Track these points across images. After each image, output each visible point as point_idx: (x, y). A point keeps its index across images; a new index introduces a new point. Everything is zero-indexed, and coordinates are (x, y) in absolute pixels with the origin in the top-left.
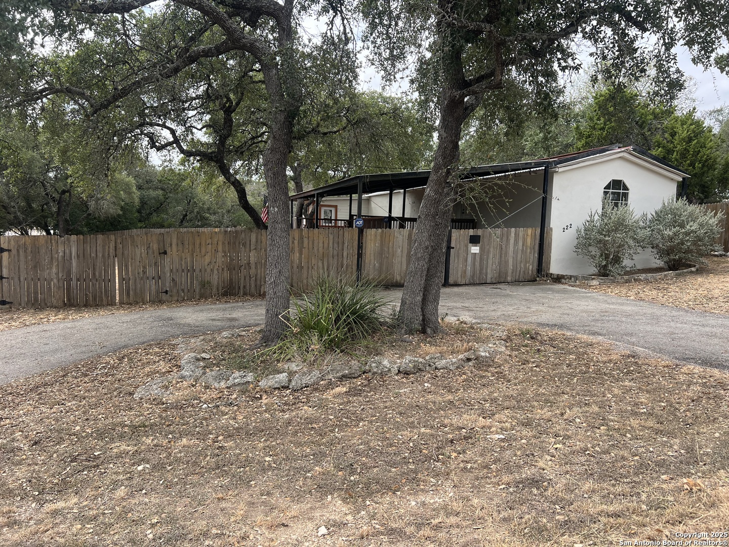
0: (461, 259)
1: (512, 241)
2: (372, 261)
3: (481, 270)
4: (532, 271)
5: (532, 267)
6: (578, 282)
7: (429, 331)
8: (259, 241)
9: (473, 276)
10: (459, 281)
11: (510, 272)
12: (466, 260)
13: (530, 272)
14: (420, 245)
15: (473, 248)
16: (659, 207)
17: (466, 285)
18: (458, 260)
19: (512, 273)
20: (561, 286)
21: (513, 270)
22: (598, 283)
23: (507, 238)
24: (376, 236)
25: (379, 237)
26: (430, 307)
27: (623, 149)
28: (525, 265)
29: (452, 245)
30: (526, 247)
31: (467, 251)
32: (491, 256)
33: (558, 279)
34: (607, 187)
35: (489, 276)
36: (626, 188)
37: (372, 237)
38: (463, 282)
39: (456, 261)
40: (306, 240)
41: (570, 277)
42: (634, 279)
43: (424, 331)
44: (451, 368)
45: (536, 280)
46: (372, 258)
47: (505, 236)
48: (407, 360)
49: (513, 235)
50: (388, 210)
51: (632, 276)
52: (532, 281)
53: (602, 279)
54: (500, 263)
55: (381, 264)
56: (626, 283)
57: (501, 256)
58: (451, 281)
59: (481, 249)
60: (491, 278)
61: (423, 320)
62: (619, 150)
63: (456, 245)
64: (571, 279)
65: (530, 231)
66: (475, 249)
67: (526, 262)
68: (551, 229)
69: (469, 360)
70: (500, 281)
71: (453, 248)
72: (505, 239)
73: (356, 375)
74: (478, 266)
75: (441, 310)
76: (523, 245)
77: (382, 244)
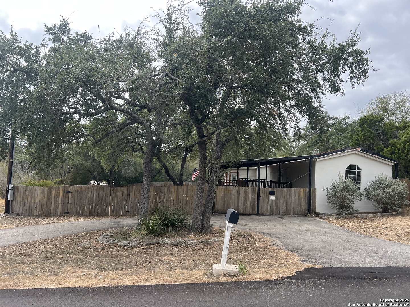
0: (265, 202)
1: (293, 194)
2: (220, 201)
3: (276, 208)
5: (304, 208)
8: (169, 191)
9: (272, 211)
10: (265, 213)
11: (292, 210)
12: (268, 203)
13: (304, 211)
15: (271, 197)
18: (264, 202)
19: (294, 210)
20: (317, 219)
21: (294, 209)
23: (290, 193)
24: (222, 189)
26: (206, 221)
29: (261, 195)
30: (301, 197)
31: (268, 198)
32: (281, 201)
33: (318, 215)
34: (348, 168)
35: (281, 211)
36: (358, 168)
37: (220, 190)
38: (267, 214)
39: (263, 203)
41: (323, 214)
43: (201, 231)
45: (307, 215)
46: (220, 199)
47: (289, 192)
49: (293, 191)
54: (287, 205)
55: (224, 203)
57: (287, 202)
58: (260, 212)
59: (276, 198)
60: (282, 213)
61: (202, 226)
62: (353, 150)
63: (263, 195)
65: (302, 190)
66: (273, 198)
67: (301, 206)
68: (316, 189)
70: (287, 214)
71: (261, 197)
72: (288, 193)
74: (275, 206)
76: (299, 197)
77: (225, 193)
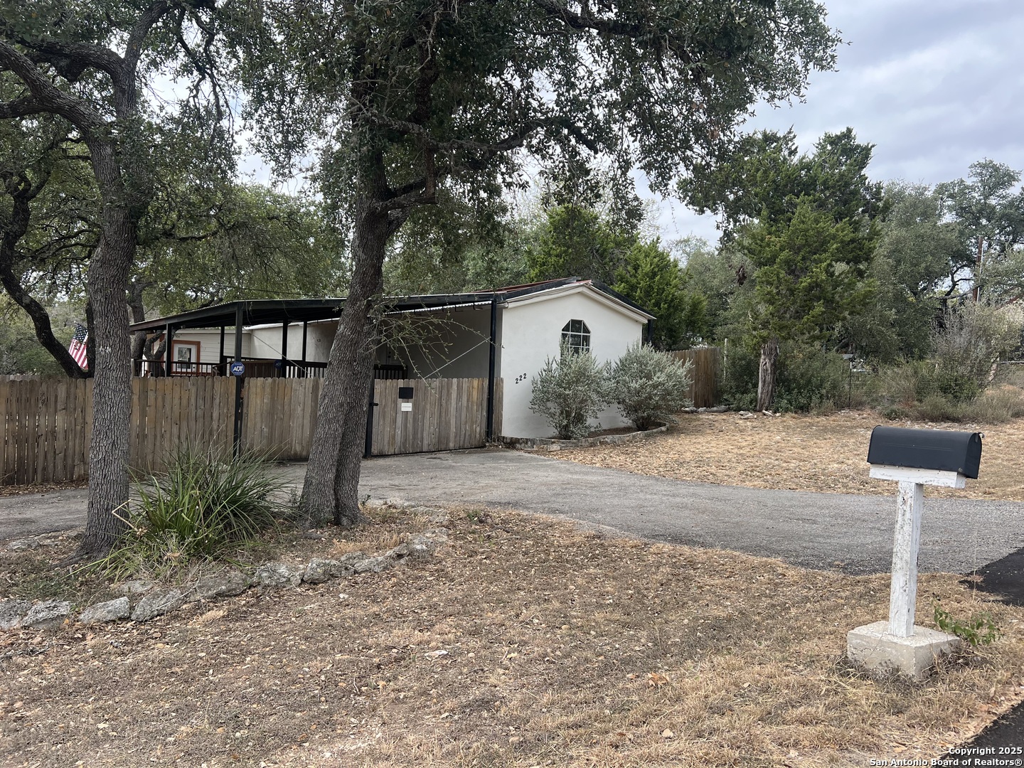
0: (388, 420)
1: (454, 395)
2: (258, 426)
3: (415, 433)
4: (480, 436)
5: (479, 429)
6: (535, 448)
7: (345, 521)
8: (72, 397)
9: (404, 443)
10: (386, 450)
11: (452, 436)
12: (395, 421)
13: (478, 436)
14: (332, 401)
15: (403, 404)
16: (623, 354)
17: (395, 455)
18: (384, 420)
19: (456, 437)
20: (515, 453)
21: (456, 433)
22: (559, 448)
23: (448, 391)
24: (264, 388)
25: (268, 390)
26: (346, 488)
27: (582, 283)
28: (472, 426)
29: (376, 400)
30: (472, 402)
31: (396, 408)
32: (428, 415)
33: (512, 444)
34: (566, 328)
35: (426, 442)
36: (587, 330)
37: (259, 390)
38: (391, 452)
39: (381, 423)
40: (151, 395)
41: (526, 441)
42: (600, 442)
43: (337, 522)
44: (377, 569)
45: (485, 446)
46: (258, 419)
47: (446, 389)
48: (315, 565)
49: (455, 387)
50: (281, 351)
51: (597, 438)
52: (480, 447)
53: (563, 443)
54: (439, 424)
55: (272, 429)
56: (591, 446)
57: (440, 416)
58: (375, 450)
59: (414, 406)
60: (429, 445)
61: (337, 506)
62: (578, 284)
63: (381, 401)
64: (527, 443)
65: (475, 382)
66: (407, 407)
67: (472, 423)
68: (502, 380)
69: (400, 556)
70: (440, 448)
71: (377, 405)
72: (445, 392)
73: (238, 591)
74: (411, 428)
75: (362, 491)
76: (468, 401)
77: (273, 400)
